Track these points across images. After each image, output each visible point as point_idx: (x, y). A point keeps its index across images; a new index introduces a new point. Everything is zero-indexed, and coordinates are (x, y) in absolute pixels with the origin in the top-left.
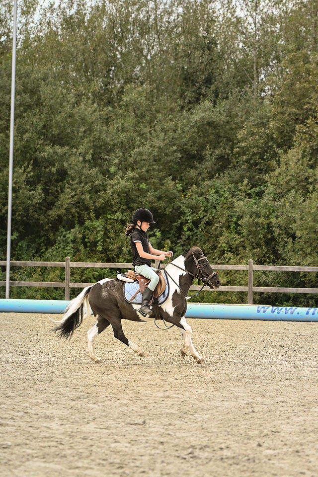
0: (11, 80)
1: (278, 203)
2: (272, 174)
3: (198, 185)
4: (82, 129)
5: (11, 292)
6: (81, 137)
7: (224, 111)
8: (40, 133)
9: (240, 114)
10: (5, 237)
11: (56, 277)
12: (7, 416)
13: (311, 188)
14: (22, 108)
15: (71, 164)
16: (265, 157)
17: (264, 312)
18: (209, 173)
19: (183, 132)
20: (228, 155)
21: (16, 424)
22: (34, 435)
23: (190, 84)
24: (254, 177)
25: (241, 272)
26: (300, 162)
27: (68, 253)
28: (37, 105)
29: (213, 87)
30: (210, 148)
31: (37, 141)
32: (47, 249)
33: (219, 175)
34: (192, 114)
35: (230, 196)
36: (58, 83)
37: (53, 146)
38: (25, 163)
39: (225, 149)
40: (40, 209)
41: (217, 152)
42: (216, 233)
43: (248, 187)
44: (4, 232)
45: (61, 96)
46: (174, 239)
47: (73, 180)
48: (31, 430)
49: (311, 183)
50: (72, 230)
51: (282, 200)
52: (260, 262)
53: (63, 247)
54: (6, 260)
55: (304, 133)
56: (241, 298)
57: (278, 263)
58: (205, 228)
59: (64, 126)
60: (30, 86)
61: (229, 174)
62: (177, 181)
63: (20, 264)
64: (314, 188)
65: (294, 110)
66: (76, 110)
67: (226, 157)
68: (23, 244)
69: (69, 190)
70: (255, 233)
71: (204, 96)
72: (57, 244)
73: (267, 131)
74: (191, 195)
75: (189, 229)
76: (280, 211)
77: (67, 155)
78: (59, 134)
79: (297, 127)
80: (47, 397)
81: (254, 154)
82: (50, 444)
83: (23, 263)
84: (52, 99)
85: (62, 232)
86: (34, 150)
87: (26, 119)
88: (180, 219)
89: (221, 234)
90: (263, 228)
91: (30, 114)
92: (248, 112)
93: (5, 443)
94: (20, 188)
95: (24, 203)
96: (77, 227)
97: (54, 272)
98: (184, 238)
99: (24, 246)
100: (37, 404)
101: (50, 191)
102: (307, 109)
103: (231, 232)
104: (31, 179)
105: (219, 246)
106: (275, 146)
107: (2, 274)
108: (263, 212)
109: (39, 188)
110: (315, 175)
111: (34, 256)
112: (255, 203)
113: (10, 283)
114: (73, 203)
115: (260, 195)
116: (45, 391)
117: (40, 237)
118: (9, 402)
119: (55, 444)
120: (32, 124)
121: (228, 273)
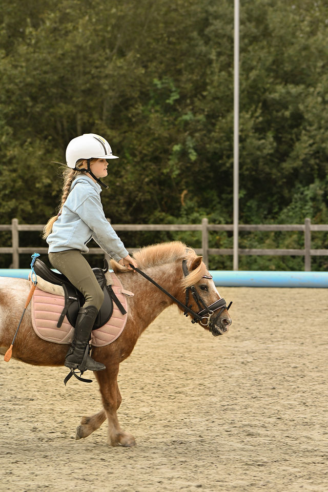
0: (233, 7)
4: (320, 64)
5: (240, 261)
6: (319, 74)
8: (269, 70)
10: (230, 196)
11: (293, 243)
12: (257, 423)
14: (246, 41)
15: (307, 107)
21: (269, 433)
22: (293, 448)
27: (307, 213)
28: (264, 36)
31: (266, 80)
32: (281, 209)
36: (288, 8)
37: (286, 84)
38: (251, 107)
40: (272, 161)
44: (229, 189)
45: (293, 24)
47: (311, 125)
48: (288, 440)
50: (312, 186)
53: (300, 206)
54: (232, 223)
59: (298, 60)
60: (256, 13)
63: (251, 228)
66: (312, 40)
68: (253, 203)
69: (305, 138)
72: (293, 203)
77: (303, 95)
78: (292, 71)
80: (302, 398)
82: (314, 459)
83: (253, 228)
84: (282, 28)
85: (299, 188)
86: (262, 90)
87: (252, 53)
91: (256, 48)
93: (260, 459)
94: (247, 136)
95: (252, 154)
96: (317, 182)
97: (291, 236)
99: (253, 206)
100: (291, 407)
101: (283, 139)
104: (260, 126)
107: (228, 240)
109: (270, 135)
111: (265, 218)
113: (239, 251)
114: (311, 152)
116: (298, 389)
117: (272, 195)
118: (256, 404)
119: (320, 459)
120: (260, 59)
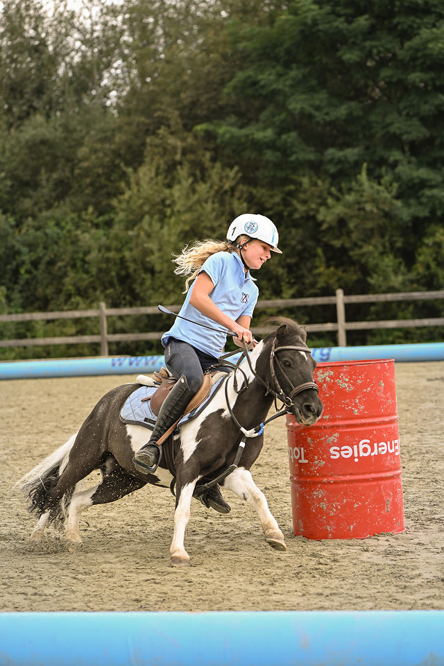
1: (130, 233)
2: (121, 197)
3: (34, 217)
7: (60, 126)
9: (79, 128)
13: (168, 211)
16: (112, 178)
17: (120, 364)
18: (46, 201)
19: (13, 154)
20: (68, 178)
23: (18, 96)
24: (100, 203)
25: (93, 319)
26: (154, 181)
29: (45, 98)
30: (46, 172)
33: (59, 203)
34: (21, 131)
35: (73, 228)
39: (63, 171)
41: (55, 176)
42: (60, 273)
43: (95, 216)
46: (11, 285)
49: (169, 206)
51: (136, 228)
52: (115, 305)
55: (156, 146)
56: (95, 350)
57: (136, 306)
58: (47, 268)
61: (71, 201)
62: (9, 214)
64: (173, 212)
65: (143, 119)
67: (66, 180)
70: (107, 271)
71: (35, 109)
73: (113, 147)
74: (28, 231)
75: (28, 272)
76: (134, 242)
79: (148, 140)
81: (99, 176)
88: (15, 259)
89: (65, 275)
90: (115, 264)
92: (88, 125)
98: (21, 282)
102: (158, 117)
103: (77, 272)
105: (65, 288)
106: (122, 164)
108: (115, 244)
110: (172, 195)
112: (105, 235)
115: (109, 224)
121: (77, 321)
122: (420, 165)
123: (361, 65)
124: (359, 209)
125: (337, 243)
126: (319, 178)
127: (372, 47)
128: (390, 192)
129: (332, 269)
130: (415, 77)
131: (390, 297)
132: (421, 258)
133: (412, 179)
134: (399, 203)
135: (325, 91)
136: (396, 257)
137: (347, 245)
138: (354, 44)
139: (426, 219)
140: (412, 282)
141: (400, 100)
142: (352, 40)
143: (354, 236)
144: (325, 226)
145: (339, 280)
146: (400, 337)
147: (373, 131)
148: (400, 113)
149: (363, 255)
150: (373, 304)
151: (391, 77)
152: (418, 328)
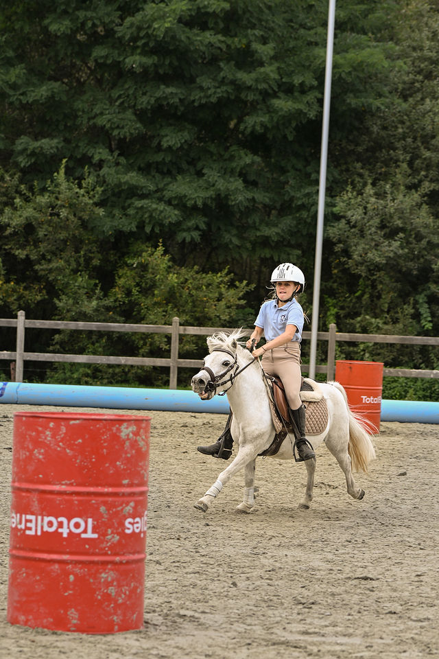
122: (130, 167)
123: (70, 38)
124: (51, 215)
125: (21, 254)
126: (7, 171)
127: (87, 19)
128: (90, 198)
129: (12, 283)
130: (135, 61)
131: (81, 325)
132: (121, 282)
133: (119, 185)
134: (101, 212)
135: (23, 65)
136: (90, 277)
137: (33, 257)
138: (65, 12)
139: (131, 233)
140: (108, 309)
141: (114, 86)
142: (63, 7)
143: (43, 247)
144: (8, 232)
145: (20, 298)
146: (87, 375)
147: (79, 121)
148: (112, 101)
149: (50, 271)
150: (58, 331)
151: (106, 57)
152: (110, 366)
